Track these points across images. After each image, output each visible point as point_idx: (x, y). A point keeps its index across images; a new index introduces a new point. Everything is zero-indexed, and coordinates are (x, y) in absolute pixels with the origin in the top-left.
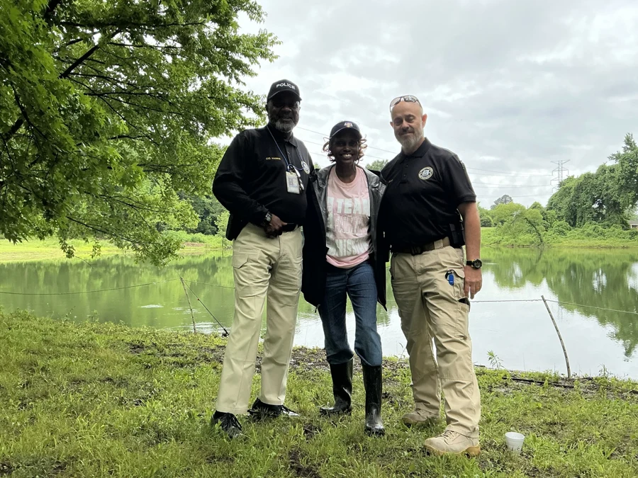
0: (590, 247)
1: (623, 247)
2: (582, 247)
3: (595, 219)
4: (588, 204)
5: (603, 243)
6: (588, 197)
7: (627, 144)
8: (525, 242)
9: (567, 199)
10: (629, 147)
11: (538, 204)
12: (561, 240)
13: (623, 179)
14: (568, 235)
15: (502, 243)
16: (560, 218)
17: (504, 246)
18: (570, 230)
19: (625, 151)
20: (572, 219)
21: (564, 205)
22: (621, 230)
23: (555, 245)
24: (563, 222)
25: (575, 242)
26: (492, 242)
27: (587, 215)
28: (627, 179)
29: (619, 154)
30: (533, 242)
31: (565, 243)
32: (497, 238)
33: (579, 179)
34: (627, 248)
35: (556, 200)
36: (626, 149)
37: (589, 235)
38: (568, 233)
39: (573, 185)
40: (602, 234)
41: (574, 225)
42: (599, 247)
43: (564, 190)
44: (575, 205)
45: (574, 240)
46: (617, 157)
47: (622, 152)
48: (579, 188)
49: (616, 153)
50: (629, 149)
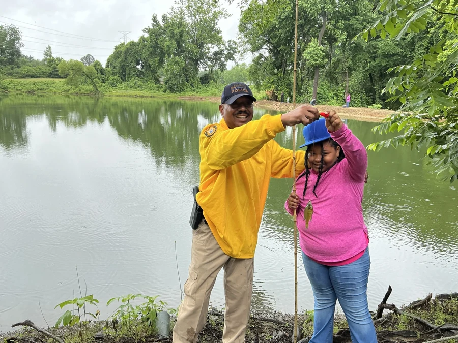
0: (130, 96)
1: (151, 97)
2: (125, 96)
3: (138, 76)
4: (132, 64)
5: (139, 93)
6: (133, 59)
7: (154, 21)
8: (87, 91)
9: (119, 60)
10: (155, 24)
11: (98, 62)
12: (112, 90)
13: (151, 47)
14: (118, 87)
15: (70, 92)
16: (114, 74)
17: (71, 94)
18: (121, 83)
19: (153, 27)
20: (123, 75)
21: (117, 64)
22: (153, 84)
23: (106, 94)
24: (116, 77)
25: (121, 92)
26: (63, 91)
27: (133, 73)
28: (154, 48)
29: (149, 29)
30: (91, 92)
31: (114, 93)
32: (66, 88)
33: (127, 45)
34: (154, 97)
35: (111, 60)
36: (153, 25)
37: (131, 87)
38: (119, 85)
39: (123, 49)
40: (140, 86)
41: (124, 80)
42: (136, 96)
43: (117, 53)
44: (124, 65)
45: (121, 91)
46: (148, 30)
47: (151, 28)
48: (127, 52)
49: (147, 28)
50: (155, 26)
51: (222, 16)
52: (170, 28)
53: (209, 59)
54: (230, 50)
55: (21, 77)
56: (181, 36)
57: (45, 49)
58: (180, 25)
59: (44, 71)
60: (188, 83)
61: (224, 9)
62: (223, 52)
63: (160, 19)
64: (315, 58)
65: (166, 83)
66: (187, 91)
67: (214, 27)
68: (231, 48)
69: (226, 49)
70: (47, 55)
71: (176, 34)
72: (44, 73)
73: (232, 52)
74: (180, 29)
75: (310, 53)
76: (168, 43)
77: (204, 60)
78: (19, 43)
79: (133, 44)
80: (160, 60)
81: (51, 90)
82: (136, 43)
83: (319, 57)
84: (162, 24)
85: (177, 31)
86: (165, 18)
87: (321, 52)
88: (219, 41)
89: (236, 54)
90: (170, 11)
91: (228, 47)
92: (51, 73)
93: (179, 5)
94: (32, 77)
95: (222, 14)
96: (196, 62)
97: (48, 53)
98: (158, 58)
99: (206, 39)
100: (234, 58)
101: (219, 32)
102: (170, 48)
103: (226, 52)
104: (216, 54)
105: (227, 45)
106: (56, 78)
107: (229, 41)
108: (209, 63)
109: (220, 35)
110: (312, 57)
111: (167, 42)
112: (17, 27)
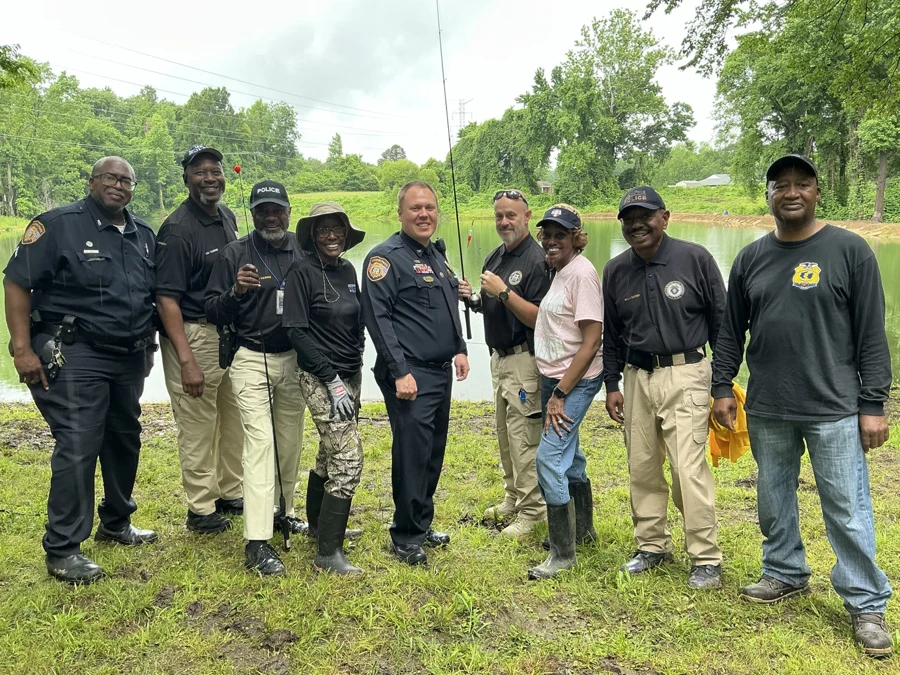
2: (485, 218)
3: (501, 180)
4: (493, 161)
6: (493, 152)
7: (537, 82)
9: (469, 155)
10: (539, 86)
11: (435, 160)
12: (461, 209)
13: (532, 128)
14: (470, 202)
16: (460, 180)
18: (473, 196)
19: (535, 92)
20: (474, 181)
21: (465, 162)
24: (465, 185)
25: (478, 212)
26: (379, 213)
27: (492, 175)
28: (536, 129)
29: (528, 96)
31: (467, 214)
32: (383, 208)
33: (482, 127)
35: (455, 156)
36: (535, 89)
39: (475, 135)
41: (476, 189)
43: (465, 141)
44: (477, 162)
45: (477, 209)
46: (525, 99)
47: (532, 93)
48: (483, 140)
49: (525, 94)
50: (540, 89)
51: (664, 60)
52: (570, 93)
53: (635, 141)
54: (678, 121)
55: (299, 192)
56: (589, 104)
57: (331, 141)
58: (588, 84)
59: (334, 178)
60: (597, 188)
61: (667, 47)
62: (663, 127)
63: (548, 77)
64: (881, 136)
65: (557, 192)
66: (595, 204)
67: (647, 81)
68: (680, 118)
69: (670, 120)
70: (334, 151)
71: (581, 101)
72: (333, 183)
73: (680, 124)
74: (588, 93)
75: (871, 128)
76: (565, 119)
77: (626, 143)
78: (293, 132)
79: (493, 124)
80: (545, 150)
81: (359, 213)
82: (498, 123)
83: (889, 136)
84: (551, 84)
85: (581, 97)
86: (557, 74)
87: (893, 126)
88: (657, 106)
89: (688, 128)
90: (566, 59)
91: (672, 117)
92: (345, 183)
93: (582, 49)
94: (316, 190)
95: (663, 56)
96: (610, 149)
97: (336, 146)
98: (543, 147)
99: (632, 104)
100: (684, 136)
101: (657, 89)
102: (569, 127)
103: (669, 126)
104: (649, 131)
105: (672, 113)
106: (353, 190)
107: (676, 105)
108: (636, 149)
109: (659, 95)
110: (875, 135)
111: (563, 118)
112: (290, 106)
